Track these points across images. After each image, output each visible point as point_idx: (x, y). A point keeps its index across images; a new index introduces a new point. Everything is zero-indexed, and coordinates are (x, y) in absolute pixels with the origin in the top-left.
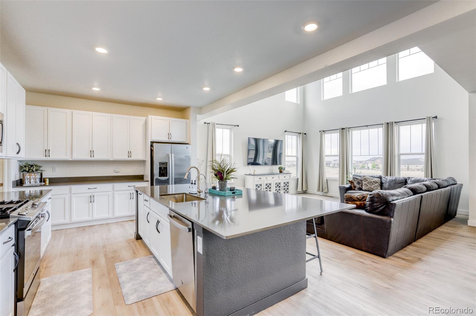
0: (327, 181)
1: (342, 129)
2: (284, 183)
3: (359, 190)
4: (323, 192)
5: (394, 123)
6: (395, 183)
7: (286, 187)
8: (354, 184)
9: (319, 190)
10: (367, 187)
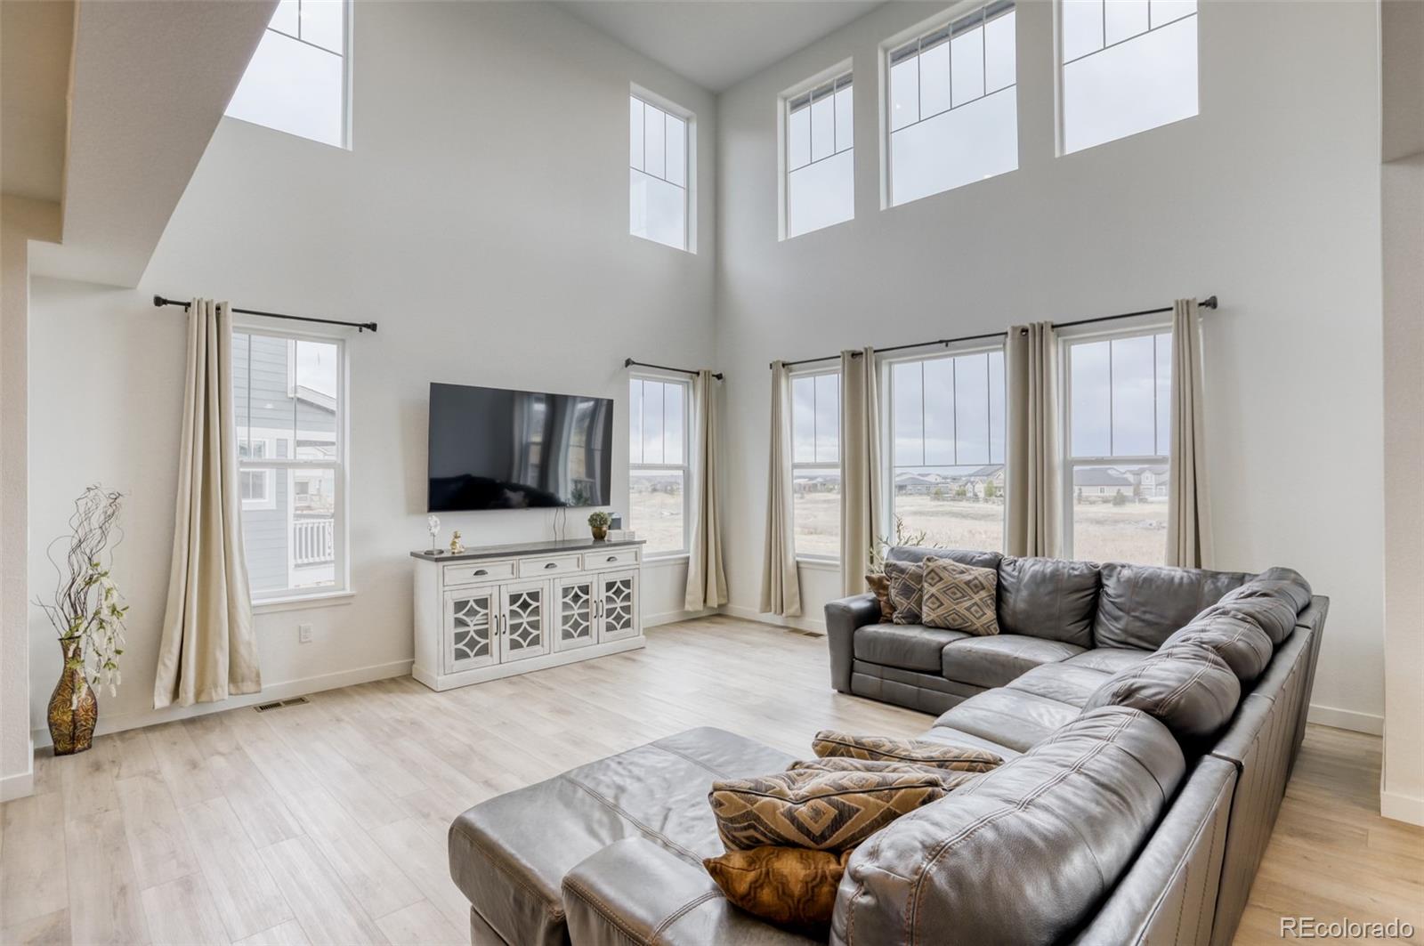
0: (798, 568)
1: (855, 355)
2: (610, 586)
3: (910, 623)
4: (784, 615)
5: (1047, 329)
6: (1055, 591)
7: (619, 604)
8: (887, 595)
9: (767, 606)
10: (940, 611)
